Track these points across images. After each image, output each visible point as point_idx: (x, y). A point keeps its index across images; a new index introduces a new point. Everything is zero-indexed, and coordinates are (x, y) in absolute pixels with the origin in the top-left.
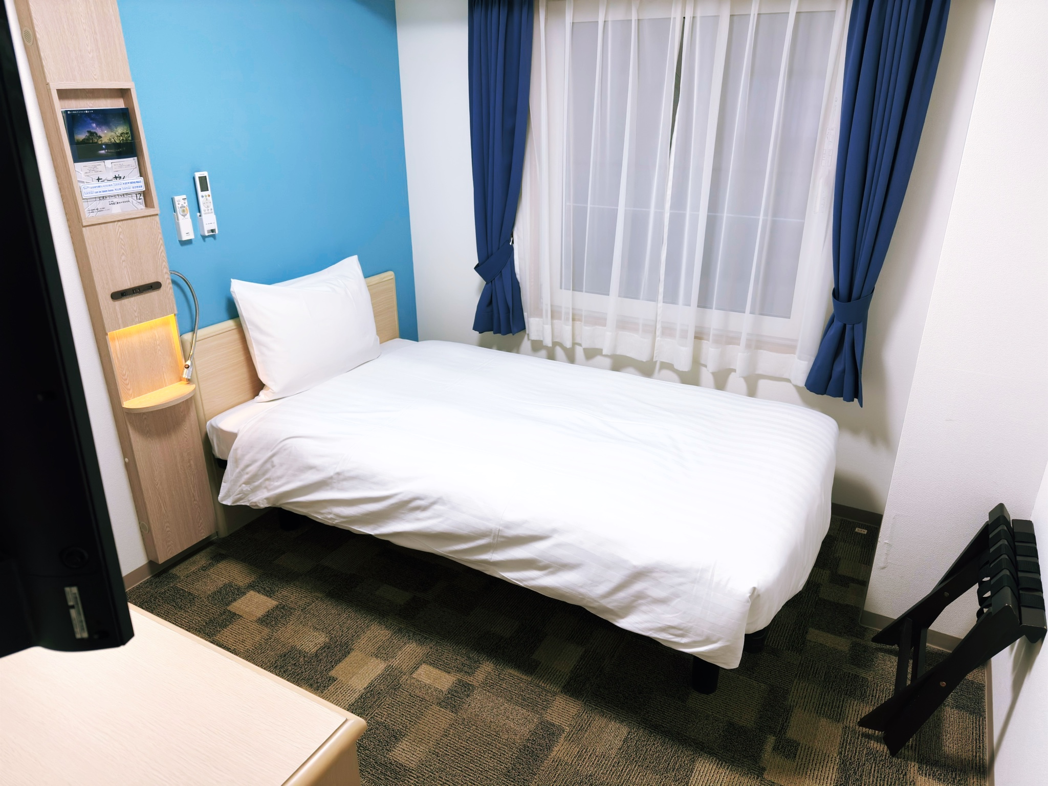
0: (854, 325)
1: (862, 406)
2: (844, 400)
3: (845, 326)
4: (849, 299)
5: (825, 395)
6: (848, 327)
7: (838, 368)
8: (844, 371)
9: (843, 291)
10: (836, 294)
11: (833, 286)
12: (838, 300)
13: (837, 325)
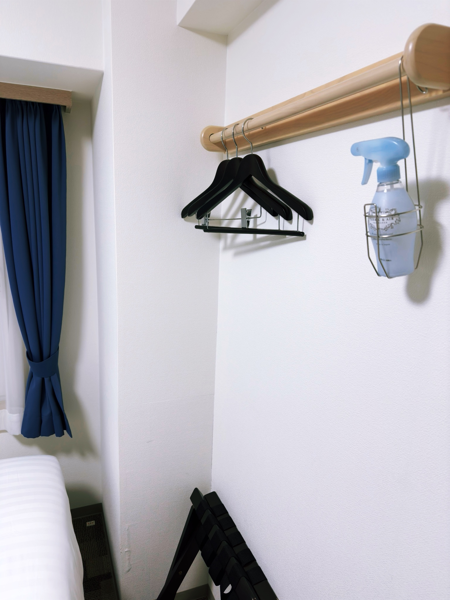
0: (50, 377)
1: (71, 436)
2: (57, 436)
3: (43, 380)
4: (42, 359)
5: (40, 437)
6: (46, 380)
7: (46, 413)
8: (51, 413)
9: (35, 352)
10: (29, 356)
11: (26, 350)
12: (32, 361)
13: (37, 380)
